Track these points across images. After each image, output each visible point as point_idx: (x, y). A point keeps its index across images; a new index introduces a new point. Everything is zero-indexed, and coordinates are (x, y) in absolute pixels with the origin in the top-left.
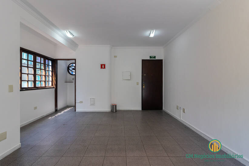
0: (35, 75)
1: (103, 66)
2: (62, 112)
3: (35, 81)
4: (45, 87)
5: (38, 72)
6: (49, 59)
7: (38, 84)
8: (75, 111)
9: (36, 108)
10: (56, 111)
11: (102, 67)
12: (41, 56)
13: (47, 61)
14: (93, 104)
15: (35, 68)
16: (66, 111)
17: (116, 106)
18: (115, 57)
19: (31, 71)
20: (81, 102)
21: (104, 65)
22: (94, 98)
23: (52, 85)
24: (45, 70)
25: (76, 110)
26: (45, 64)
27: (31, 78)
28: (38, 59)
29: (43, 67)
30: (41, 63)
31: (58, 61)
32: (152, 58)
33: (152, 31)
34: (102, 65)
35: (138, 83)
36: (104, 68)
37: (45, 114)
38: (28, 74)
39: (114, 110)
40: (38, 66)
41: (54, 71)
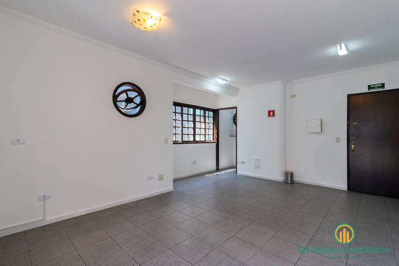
0: (194, 128)
1: (271, 113)
2: (223, 172)
3: (194, 135)
4: (205, 141)
5: (198, 125)
6: (209, 110)
7: (198, 138)
8: (236, 173)
9: (195, 162)
10: (218, 170)
11: (269, 115)
12: (200, 108)
13: (207, 112)
14: (257, 167)
15: (194, 121)
16: (227, 171)
17: (292, 174)
18: (293, 96)
19: (191, 125)
20: (243, 163)
21: (273, 111)
22: (259, 158)
23: (213, 139)
24: (205, 122)
25: (238, 172)
26: (205, 116)
27: (191, 131)
28: (198, 112)
29: (202, 120)
30: (200, 116)
31: (220, 111)
32: (374, 88)
33: (338, 46)
34: (269, 112)
35: (339, 138)
36: (274, 115)
37: (204, 171)
38: (188, 128)
39: (288, 181)
40: (198, 119)
41: (215, 123)
